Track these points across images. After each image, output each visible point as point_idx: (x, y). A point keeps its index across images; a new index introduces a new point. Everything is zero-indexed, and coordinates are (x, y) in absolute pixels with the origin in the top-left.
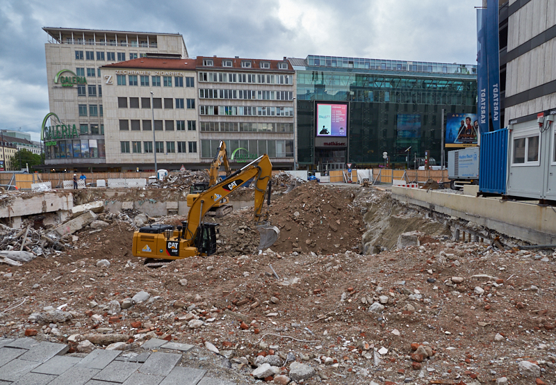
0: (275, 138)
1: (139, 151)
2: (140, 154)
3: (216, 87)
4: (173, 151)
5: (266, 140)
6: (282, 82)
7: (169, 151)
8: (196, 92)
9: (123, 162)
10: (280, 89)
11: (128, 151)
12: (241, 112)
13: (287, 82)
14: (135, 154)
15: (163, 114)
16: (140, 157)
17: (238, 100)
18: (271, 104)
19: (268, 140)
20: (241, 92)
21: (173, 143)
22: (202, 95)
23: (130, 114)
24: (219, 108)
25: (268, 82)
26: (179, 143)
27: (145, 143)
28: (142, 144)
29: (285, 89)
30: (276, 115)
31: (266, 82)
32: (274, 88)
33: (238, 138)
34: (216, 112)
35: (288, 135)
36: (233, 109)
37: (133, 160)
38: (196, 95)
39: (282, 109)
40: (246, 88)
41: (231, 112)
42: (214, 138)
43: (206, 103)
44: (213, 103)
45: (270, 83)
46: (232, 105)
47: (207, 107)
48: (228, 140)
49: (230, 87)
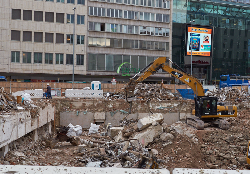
0: (153, 55)
1: (29, 61)
2: (29, 64)
3: (104, 6)
4: (62, 63)
5: (145, 56)
6: (161, 6)
7: (57, 62)
8: (86, 9)
9: (12, 71)
10: (159, 12)
11: (18, 61)
12: (125, 30)
13: (165, 6)
14: (24, 64)
15: (55, 28)
16: (30, 67)
17: (123, 19)
18: (151, 25)
19: (148, 57)
20: (125, 12)
21: (63, 55)
22: (91, 13)
23: (23, 25)
24: (106, 25)
25: (150, 5)
26: (68, 55)
27: (35, 53)
28: (33, 54)
29: (163, 12)
30: (155, 34)
31: (147, 5)
32: (154, 11)
33: (121, 53)
34: (103, 28)
35: (164, 52)
36: (118, 27)
37: (23, 69)
38: (86, 12)
39: (160, 30)
40: (130, 9)
41: (116, 29)
42: (100, 52)
43: (94, 20)
44: (101, 21)
45: (151, 7)
46: (117, 23)
47: (95, 23)
48: (113, 55)
49: (117, 7)
